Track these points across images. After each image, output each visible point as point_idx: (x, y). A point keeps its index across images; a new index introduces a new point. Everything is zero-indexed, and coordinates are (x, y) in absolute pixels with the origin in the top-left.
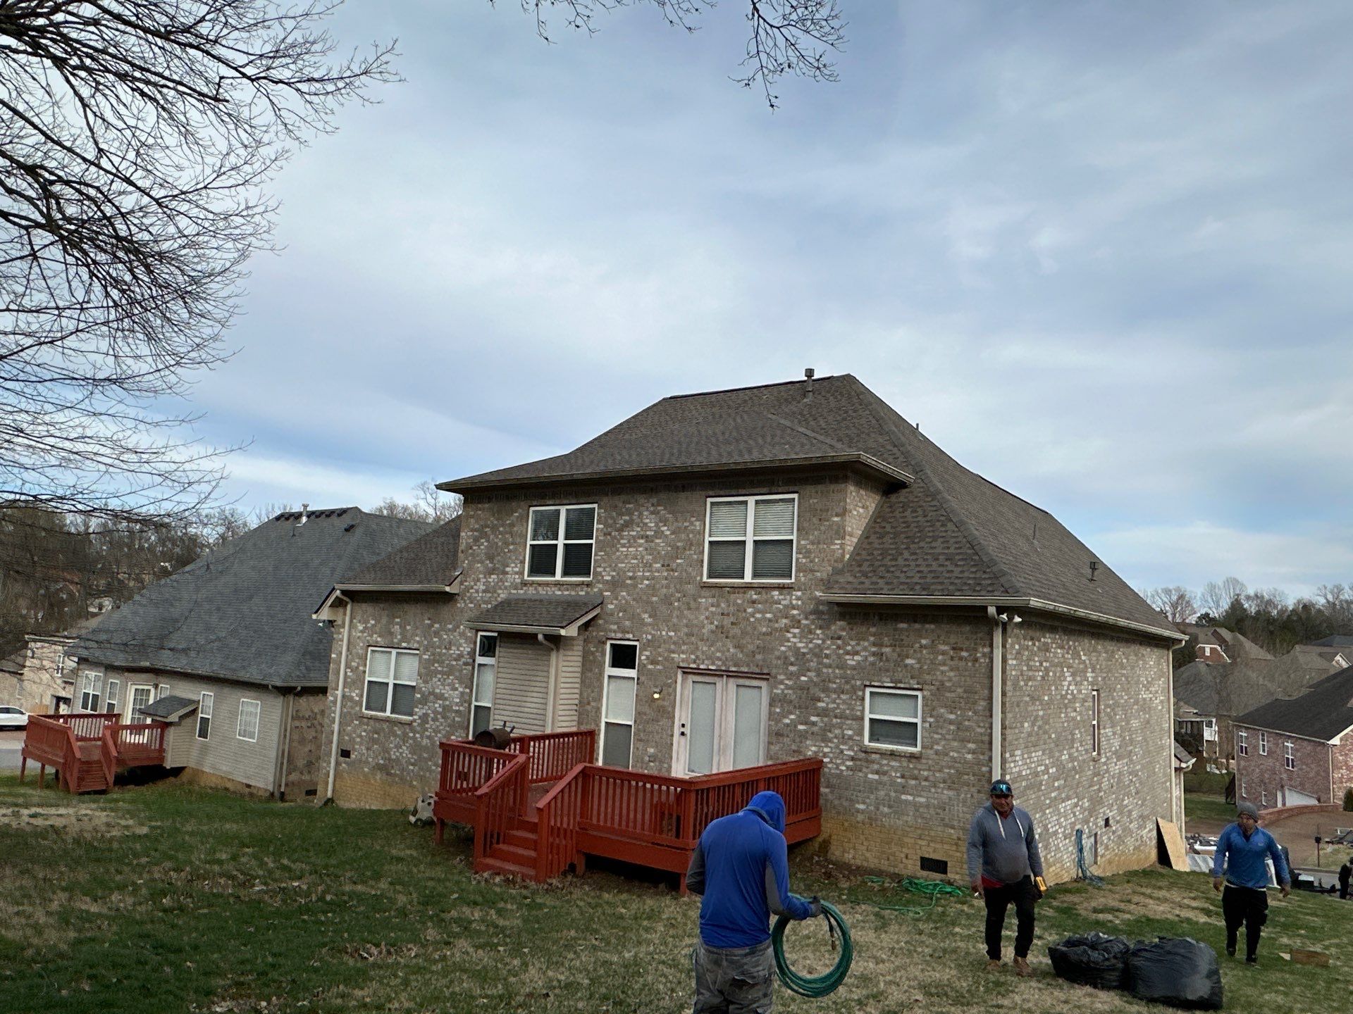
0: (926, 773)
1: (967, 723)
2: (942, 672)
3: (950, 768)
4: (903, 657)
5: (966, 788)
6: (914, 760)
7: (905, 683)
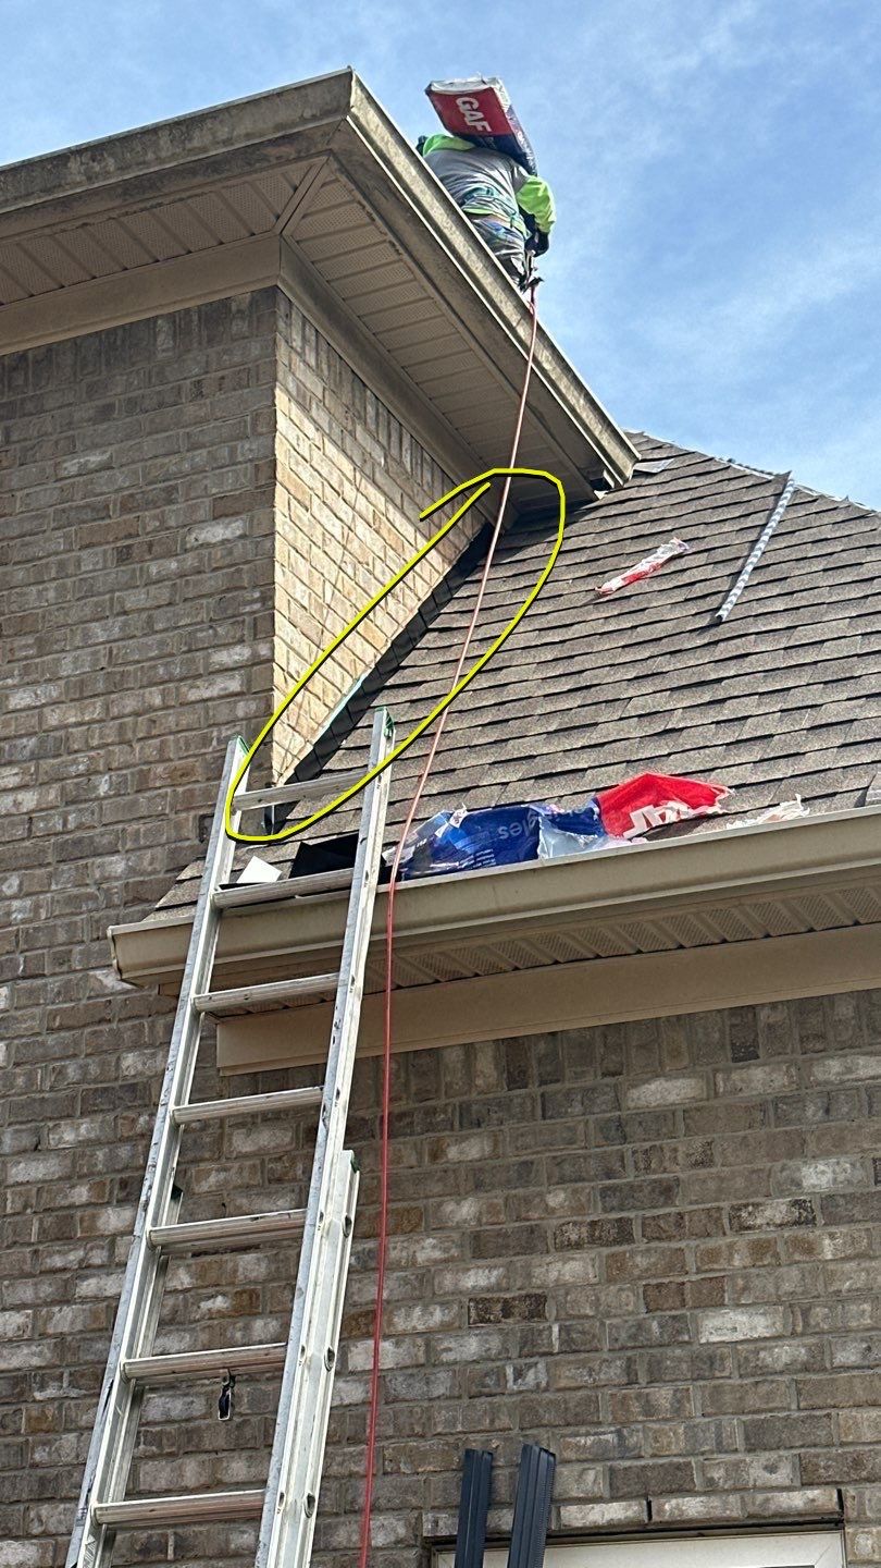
4: (681, 1297)
7: (711, 1489)
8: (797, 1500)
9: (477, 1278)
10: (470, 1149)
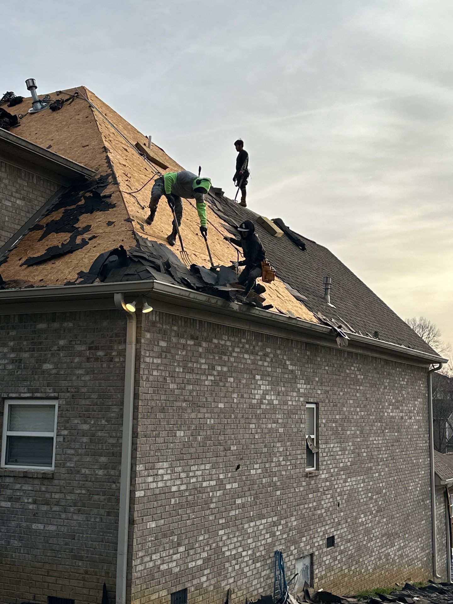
0: (57, 496)
1: (99, 434)
2: (79, 376)
3: (81, 488)
4: (41, 361)
5: (96, 511)
6: (46, 482)
7: (42, 392)
8: (52, 395)
9: (12, 356)
10: (13, 333)
